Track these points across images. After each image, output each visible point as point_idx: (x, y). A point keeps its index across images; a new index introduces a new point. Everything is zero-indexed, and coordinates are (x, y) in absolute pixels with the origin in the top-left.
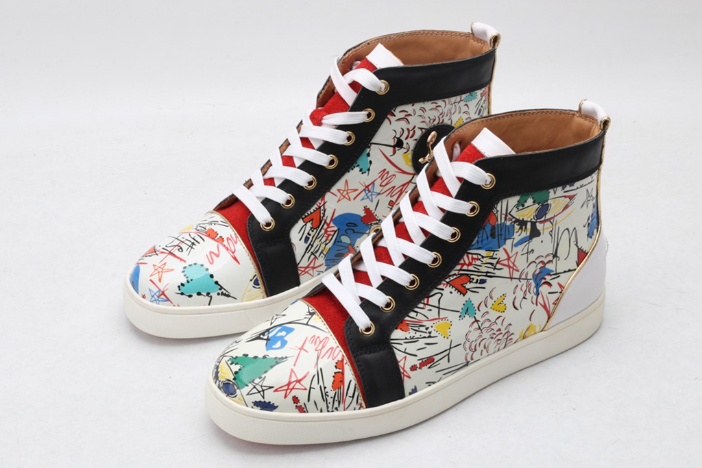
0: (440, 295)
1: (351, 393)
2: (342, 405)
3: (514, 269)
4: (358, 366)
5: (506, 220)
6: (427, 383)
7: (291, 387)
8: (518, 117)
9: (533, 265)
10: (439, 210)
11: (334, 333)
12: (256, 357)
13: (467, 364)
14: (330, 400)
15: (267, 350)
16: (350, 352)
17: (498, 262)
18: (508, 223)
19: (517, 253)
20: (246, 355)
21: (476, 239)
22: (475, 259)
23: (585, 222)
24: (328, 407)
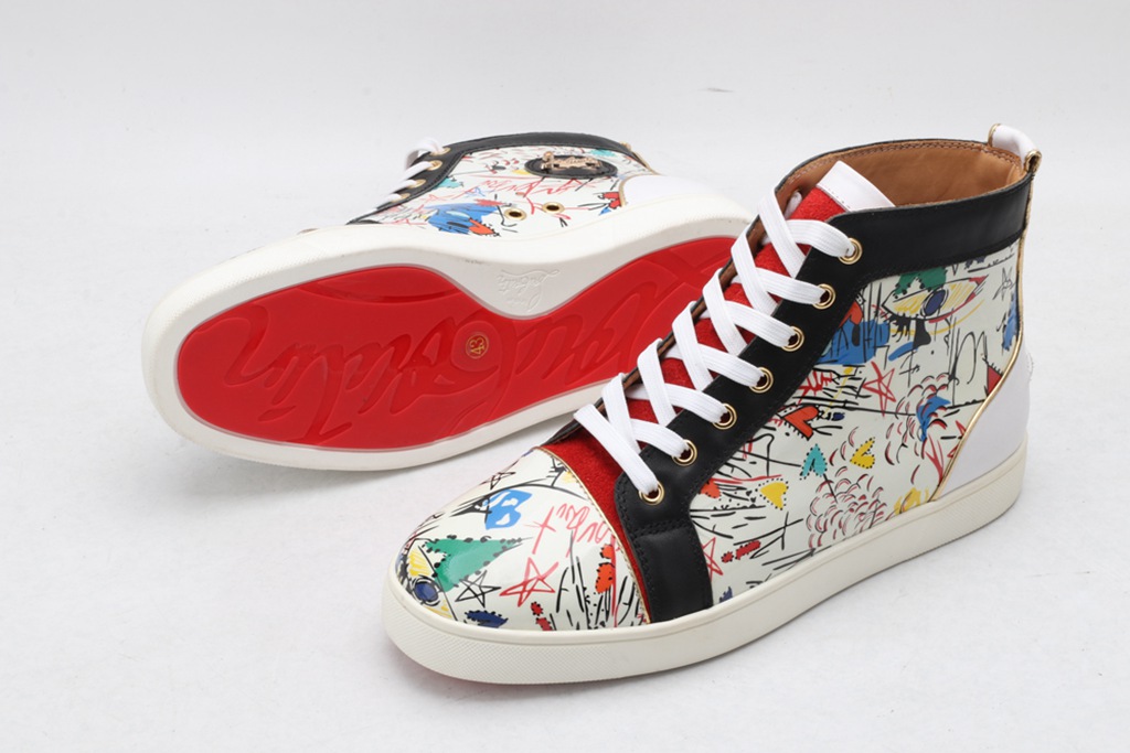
0: (770, 438)
1: (626, 597)
2: (611, 618)
3: (887, 398)
4: (638, 554)
5: (876, 315)
6: (748, 583)
7: (528, 587)
8: (891, 152)
9: (919, 390)
10: (770, 298)
11: (597, 500)
12: (469, 540)
13: (811, 553)
14: (592, 609)
15: (488, 528)
16: (625, 531)
17: (863, 386)
18: (881, 321)
19: (893, 370)
20: (454, 537)
21: (829, 346)
22: (827, 379)
23: (998, 322)
24: (589, 621)
